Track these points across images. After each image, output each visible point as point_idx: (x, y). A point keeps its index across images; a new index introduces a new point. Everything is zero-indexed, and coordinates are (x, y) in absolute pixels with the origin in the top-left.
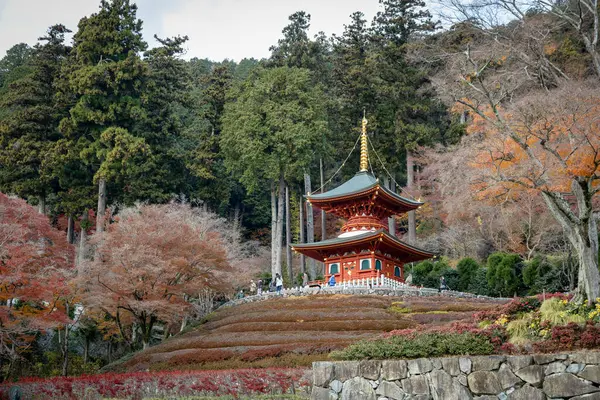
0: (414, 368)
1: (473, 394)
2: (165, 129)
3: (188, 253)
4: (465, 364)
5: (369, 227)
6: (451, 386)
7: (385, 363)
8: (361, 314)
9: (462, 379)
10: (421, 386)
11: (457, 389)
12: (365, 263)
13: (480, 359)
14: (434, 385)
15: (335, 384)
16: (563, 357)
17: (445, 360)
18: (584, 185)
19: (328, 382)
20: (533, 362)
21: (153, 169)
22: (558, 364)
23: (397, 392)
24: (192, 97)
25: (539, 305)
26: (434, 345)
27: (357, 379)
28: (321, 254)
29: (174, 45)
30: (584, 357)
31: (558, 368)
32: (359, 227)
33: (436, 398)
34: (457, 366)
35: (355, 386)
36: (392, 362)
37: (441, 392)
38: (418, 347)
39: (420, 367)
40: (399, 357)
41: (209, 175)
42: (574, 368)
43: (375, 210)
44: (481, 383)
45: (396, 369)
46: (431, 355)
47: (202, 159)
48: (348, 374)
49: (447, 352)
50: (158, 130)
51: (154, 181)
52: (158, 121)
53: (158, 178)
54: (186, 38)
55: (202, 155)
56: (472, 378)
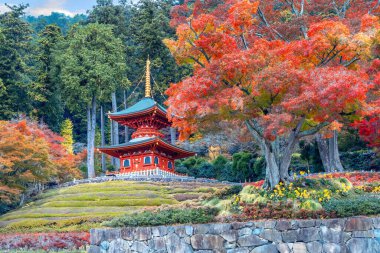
0: (156, 232)
1: (194, 250)
2: (13, 68)
3: (22, 154)
4: (189, 229)
5: (150, 135)
6: (180, 244)
7: (137, 229)
9: (187, 239)
10: (160, 244)
11: (184, 246)
12: (148, 159)
13: (199, 226)
14: (169, 243)
15: (104, 243)
16: (250, 224)
17: (176, 227)
19: (100, 242)
20: (232, 228)
21: (5, 95)
22: (248, 229)
23: (145, 248)
24: (31, 46)
26: (170, 217)
27: (119, 240)
28: (118, 153)
29: (19, 10)
30: (263, 225)
31: (248, 232)
32: (143, 135)
33: (170, 252)
34: (184, 231)
35: (118, 244)
36: (142, 228)
37: (173, 248)
38: (159, 219)
39: (160, 232)
40: (147, 225)
41: (43, 99)
42: (257, 231)
43: (154, 123)
44: (199, 242)
45: (144, 233)
46: (167, 223)
47: (39, 88)
48: (113, 236)
49: (178, 221)
50: (9, 68)
51: (7, 104)
52: (8, 63)
53: (9, 101)
54: (28, 5)
55: (38, 85)
56: (193, 239)
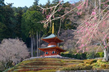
5: (54, 45)
8: (55, 62)
18: (107, 40)
20: (98, 71)
25: (97, 61)
28: (44, 50)
29: (11, 5)
32: (52, 45)
34: (84, 71)
43: (55, 41)
54: (13, 3)
